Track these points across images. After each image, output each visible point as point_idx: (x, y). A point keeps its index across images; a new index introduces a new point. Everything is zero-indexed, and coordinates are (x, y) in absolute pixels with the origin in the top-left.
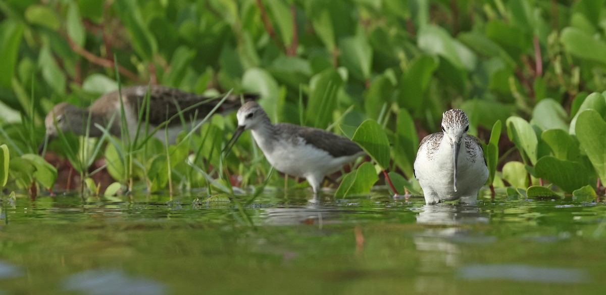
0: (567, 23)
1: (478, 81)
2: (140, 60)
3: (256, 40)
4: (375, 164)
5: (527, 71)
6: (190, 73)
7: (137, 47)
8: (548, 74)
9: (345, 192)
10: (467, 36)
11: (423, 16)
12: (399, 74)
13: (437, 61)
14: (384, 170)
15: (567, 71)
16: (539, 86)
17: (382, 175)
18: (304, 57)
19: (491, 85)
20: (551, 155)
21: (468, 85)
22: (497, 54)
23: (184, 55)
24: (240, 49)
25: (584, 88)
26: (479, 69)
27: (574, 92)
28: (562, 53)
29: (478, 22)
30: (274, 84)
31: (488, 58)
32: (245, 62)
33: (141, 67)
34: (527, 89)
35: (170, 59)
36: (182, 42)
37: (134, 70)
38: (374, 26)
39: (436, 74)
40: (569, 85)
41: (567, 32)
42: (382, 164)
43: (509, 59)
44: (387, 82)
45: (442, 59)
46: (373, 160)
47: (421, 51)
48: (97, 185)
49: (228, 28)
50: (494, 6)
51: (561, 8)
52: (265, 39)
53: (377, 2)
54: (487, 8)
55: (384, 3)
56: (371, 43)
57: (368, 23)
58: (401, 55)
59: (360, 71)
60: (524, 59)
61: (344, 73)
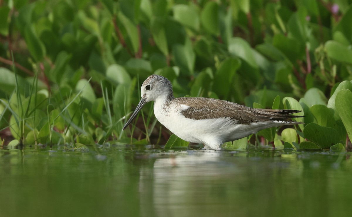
0: (330, 38)
1: (268, 77)
2: (34, 61)
3: (113, 46)
5: (302, 71)
6: (68, 69)
7: (32, 53)
8: (316, 72)
10: (261, 47)
11: (229, 32)
12: (214, 70)
13: (240, 62)
15: (328, 70)
16: (309, 80)
18: (147, 59)
20: (315, 122)
21: (261, 80)
22: (282, 59)
23: (64, 57)
24: (104, 54)
25: (339, 80)
26: (271, 70)
28: (326, 58)
29: (267, 38)
30: (128, 76)
32: (106, 63)
33: (34, 66)
35: (54, 60)
36: (63, 48)
37: (31, 69)
39: (238, 72)
41: (329, 43)
43: (289, 62)
44: (207, 76)
45: (244, 62)
47: (230, 55)
48: (2, 140)
49: (95, 40)
50: (278, 26)
51: (325, 30)
52: (119, 47)
53: (197, 26)
54: (274, 27)
55: (201, 26)
56: (195, 51)
57: (193, 40)
58: (216, 58)
59: (187, 69)
60: (300, 63)
61: (177, 70)
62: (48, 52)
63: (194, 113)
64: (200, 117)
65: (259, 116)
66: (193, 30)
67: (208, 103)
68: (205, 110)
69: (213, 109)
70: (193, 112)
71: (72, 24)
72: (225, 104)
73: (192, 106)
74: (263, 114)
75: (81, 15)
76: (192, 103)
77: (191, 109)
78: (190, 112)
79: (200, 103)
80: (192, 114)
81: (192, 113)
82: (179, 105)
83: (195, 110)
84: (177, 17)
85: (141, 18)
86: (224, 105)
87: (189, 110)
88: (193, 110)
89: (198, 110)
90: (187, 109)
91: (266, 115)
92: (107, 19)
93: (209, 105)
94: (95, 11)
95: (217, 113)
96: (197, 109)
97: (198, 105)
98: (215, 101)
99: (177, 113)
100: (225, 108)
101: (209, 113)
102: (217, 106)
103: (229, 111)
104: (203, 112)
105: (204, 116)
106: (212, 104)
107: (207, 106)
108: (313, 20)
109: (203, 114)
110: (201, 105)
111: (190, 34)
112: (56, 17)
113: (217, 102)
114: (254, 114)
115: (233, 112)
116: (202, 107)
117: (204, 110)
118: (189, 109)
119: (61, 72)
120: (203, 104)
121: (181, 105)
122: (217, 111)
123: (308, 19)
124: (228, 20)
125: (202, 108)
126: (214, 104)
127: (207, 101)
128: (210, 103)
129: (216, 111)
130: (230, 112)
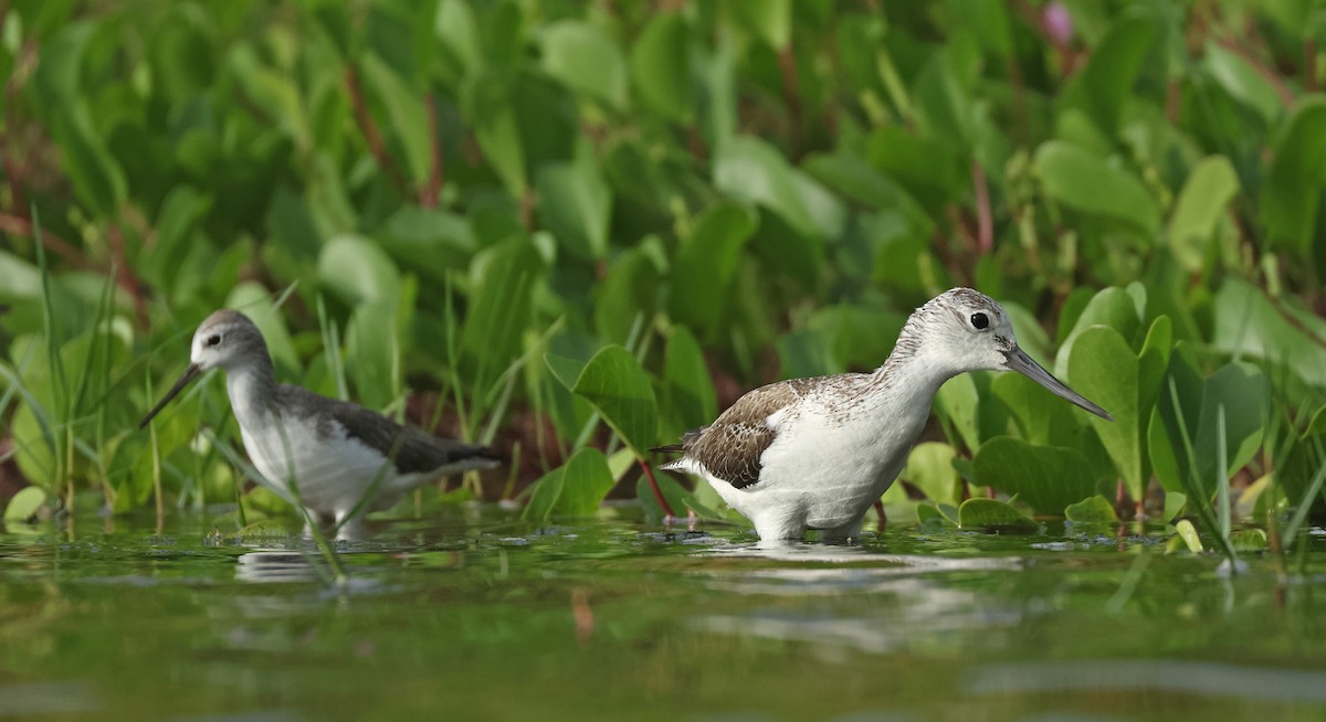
0: (1048, 132)
1: (848, 263)
2: (90, 218)
3: (347, 164)
4: (623, 445)
5: (960, 241)
6: (201, 246)
7: (82, 188)
8: (1006, 249)
10: (822, 163)
11: (723, 115)
12: (671, 245)
13: (753, 218)
14: (641, 458)
15: (1048, 242)
16: (985, 275)
18: (458, 209)
19: (879, 272)
20: (1014, 434)
21: (826, 273)
22: (892, 204)
23: (186, 206)
24: (314, 192)
25: (1086, 279)
26: (853, 236)
27: (1063, 288)
28: (1037, 200)
29: (847, 130)
30: (389, 270)
31: (873, 210)
32: (323, 222)
33: (91, 233)
34: (958, 281)
35: (154, 215)
36: (181, 177)
37: (76, 239)
38: (615, 139)
39: (751, 247)
40: (1052, 271)
41: (1048, 152)
42: (638, 447)
43: (918, 214)
44: (647, 265)
45: (765, 213)
46: (618, 438)
47: (720, 195)
49: (286, 146)
50: (884, 96)
51: (1033, 100)
52: (366, 168)
53: (618, 95)
54: (869, 101)
55: (634, 91)
56: (607, 178)
57: (601, 134)
58: (677, 205)
59: (583, 240)
60: (953, 213)
61: (546, 245)
62: (135, 190)
66: (604, 105)
71: (211, 98)
75: (241, 59)
84: (555, 62)
85: (438, 67)
92: (329, 77)
94: (284, 44)
108: (992, 69)
111: (592, 115)
112: (158, 79)
119: (178, 254)
123: (974, 63)
124: (719, 73)
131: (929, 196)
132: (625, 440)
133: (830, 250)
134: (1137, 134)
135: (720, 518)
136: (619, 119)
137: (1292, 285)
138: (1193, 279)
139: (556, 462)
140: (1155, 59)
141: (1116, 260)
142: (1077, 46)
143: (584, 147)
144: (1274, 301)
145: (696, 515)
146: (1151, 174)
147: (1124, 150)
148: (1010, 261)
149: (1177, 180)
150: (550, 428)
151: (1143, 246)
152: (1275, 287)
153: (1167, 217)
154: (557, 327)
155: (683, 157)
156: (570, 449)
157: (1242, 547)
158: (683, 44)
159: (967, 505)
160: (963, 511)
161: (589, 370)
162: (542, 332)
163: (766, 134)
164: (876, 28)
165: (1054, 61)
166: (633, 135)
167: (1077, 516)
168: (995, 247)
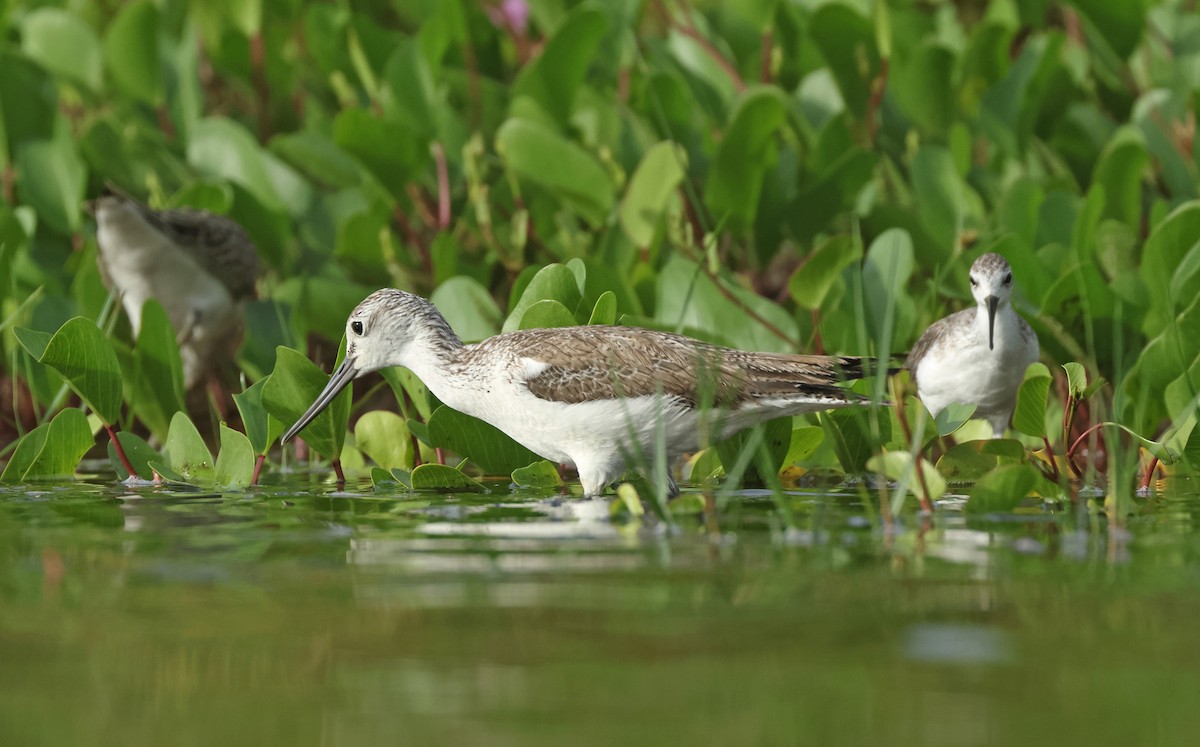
1: (312, 241)
4: (89, 412)
5: (420, 214)
8: (462, 224)
9: (23, 471)
10: (289, 143)
11: (190, 100)
13: (228, 195)
14: (108, 425)
15: (502, 217)
16: (442, 250)
17: (102, 435)
19: (340, 248)
21: (291, 247)
22: (356, 181)
25: (534, 254)
26: (317, 214)
27: (515, 264)
29: (313, 112)
31: (334, 190)
34: (416, 256)
38: (89, 121)
40: (506, 249)
41: (510, 128)
42: (104, 413)
43: (380, 192)
45: (239, 192)
46: (86, 404)
47: (196, 173)
50: (353, 78)
51: (487, 86)
53: (94, 78)
54: (338, 82)
55: (108, 75)
56: (83, 156)
57: (77, 113)
58: (151, 181)
59: (61, 214)
60: (414, 191)
61: (27, 218)
63: (564, 384)
64: (582, 397)
65: (764, 379)
66: (80, 86)
67: (604, 348)
68: (597, 373)
69: (619, 368)
70: (562, 380)
72: (657, 348)
73: (558, 361)
74: (775, 373)
76: (555, 352)
77: (554, 371)
78: (551, 382)
79: (579, 352)
80: (559, 387)
81: (557, 385)
82: (516, 359)
83: (565, 375)
84: (33, 47)
86: (653, 354)
87: (547, 374)
88: (560, 376)
89: (575, 375)
90: (542, 373)
91: (785, 374)
93: (605, 357)
95: (635, 381)
96: (573, 372)
97: (574, 359)
98: (624, 342)
99: (512, 387)
100: (656, 361)
101: (611, 380)
102: (631, 357)
103: (671, 371)
104: (591, 379)
105: (594, 391)
106: (615, 352)
107: (602, 361)
108: (450, 59)
109: (593, 385)
110: (583, 358)
111: (69, 96)
113: (630, 344)
114: (748, 374)
115: (682, 374)
116: (587, 363)
117: (593, 373)
118: (547, 371)
120: (589, 355)
121: (523, 360)
122: (633, 375)
124: (185, 57)
125: (586, 367)
126: (622, 353)
127: (599, 345)
128: (609, 349)
129: (631, 372)
130: (673, 375)
131: (391, 175)
132: (92, 408)
133: (296, 227)
134: (586, 119)
135: (184, 481)
136: (93, 100)
137: (732, 264)
138: (642, 255)
139: (31, 424)
140: (609, 47)
141: (565, 238)
142: (534, 33)
143: (63, 125)
144: (713, 278)
145: (160, 478)
146: (605, 154)
147: (573, 134)
148: (465, 236)
149: (630, 161)
150: (25, 390)
151: (596, 223)
152: (714, 265)
153: (621, 195)
154: (35, 297)
155: (158, 136)
156: (43, 411)
157: (681, 510)
158: (154, 29)
159: (419, 470)
160: (415, 475)
161: (56, 341)
162: (20, 302)
163: (236, 114)
164: (340, 17)
165: (509, 50)
166: (108, 115)
167: (523, 478)
168: (452, 226)
